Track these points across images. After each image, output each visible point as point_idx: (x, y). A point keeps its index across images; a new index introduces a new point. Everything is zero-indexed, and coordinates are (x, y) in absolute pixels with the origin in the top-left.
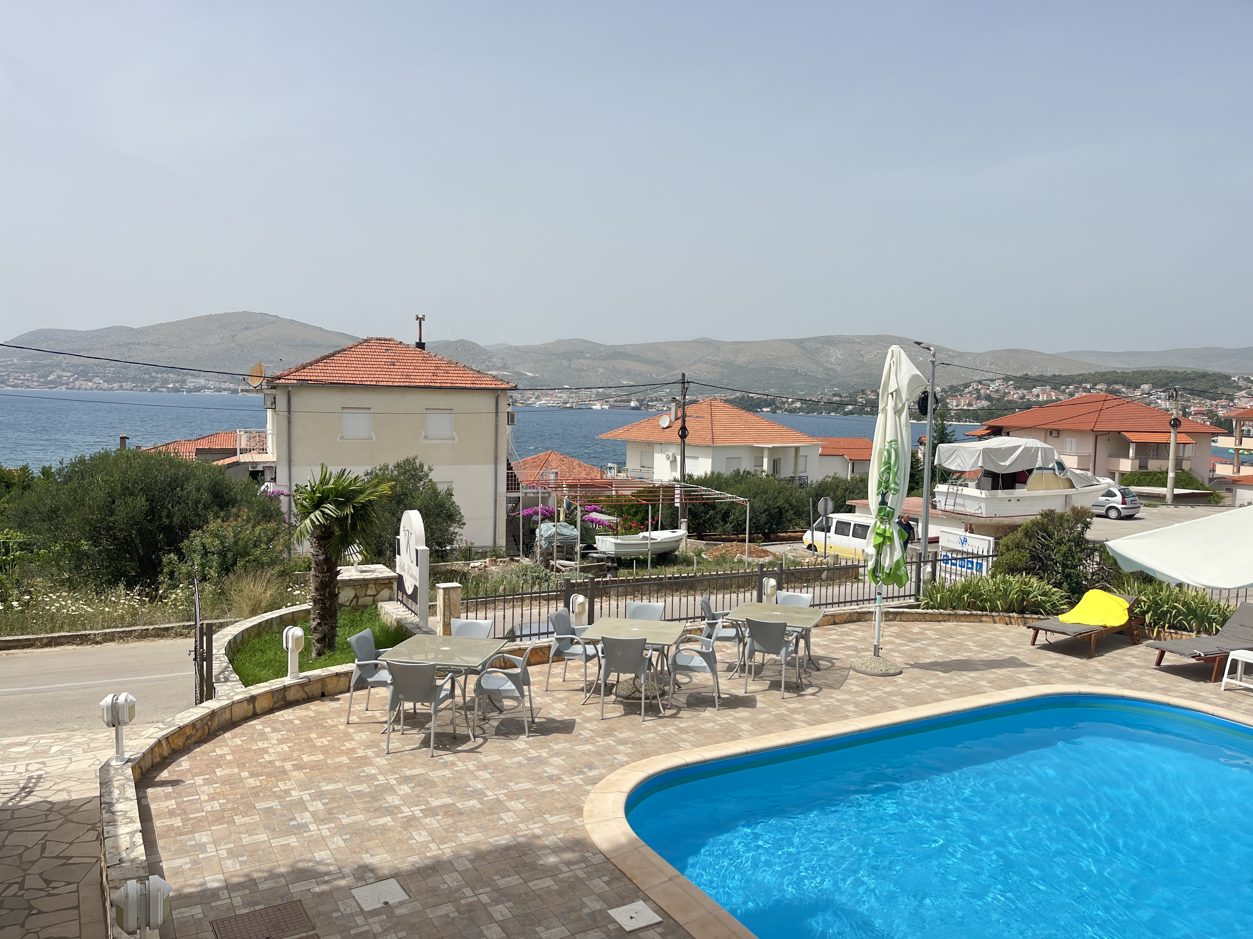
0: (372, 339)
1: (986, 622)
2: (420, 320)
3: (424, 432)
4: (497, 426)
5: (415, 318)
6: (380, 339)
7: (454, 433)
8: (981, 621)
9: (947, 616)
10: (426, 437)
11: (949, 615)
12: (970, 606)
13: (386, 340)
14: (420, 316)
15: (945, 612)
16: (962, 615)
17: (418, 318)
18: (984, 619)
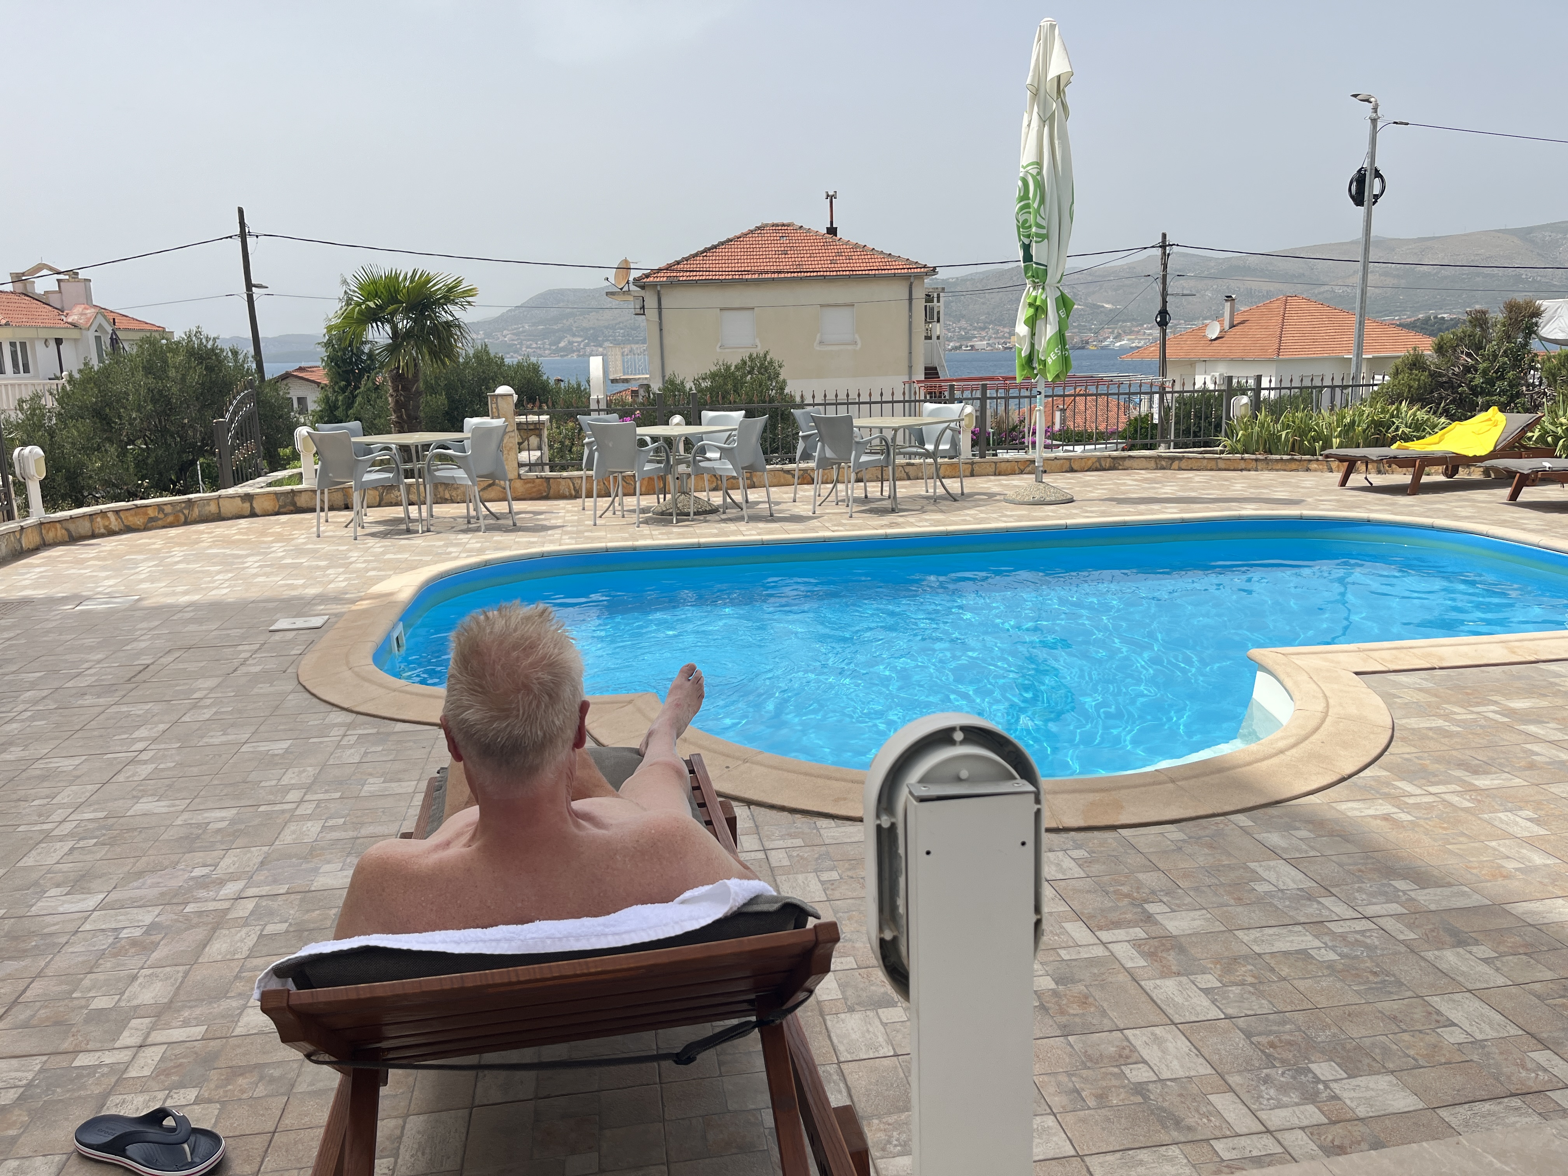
0: (767, 225)
1: (1315, 470)
2: (831, 198)
3: (819, 335)
4: (910, 323)
5: (825, 196)
6: (777, 225)
7: (857, 336)
8: (1308, 470)
9: (1254, 463)
10: (821, 343)
11: (1256, 460)
12: (1295, 448)
13: (783, 225)
14: (831, 193)
15: (1253, 457)
16: (1277, 460)
17: (828, 196)
18: (1314, 466)
